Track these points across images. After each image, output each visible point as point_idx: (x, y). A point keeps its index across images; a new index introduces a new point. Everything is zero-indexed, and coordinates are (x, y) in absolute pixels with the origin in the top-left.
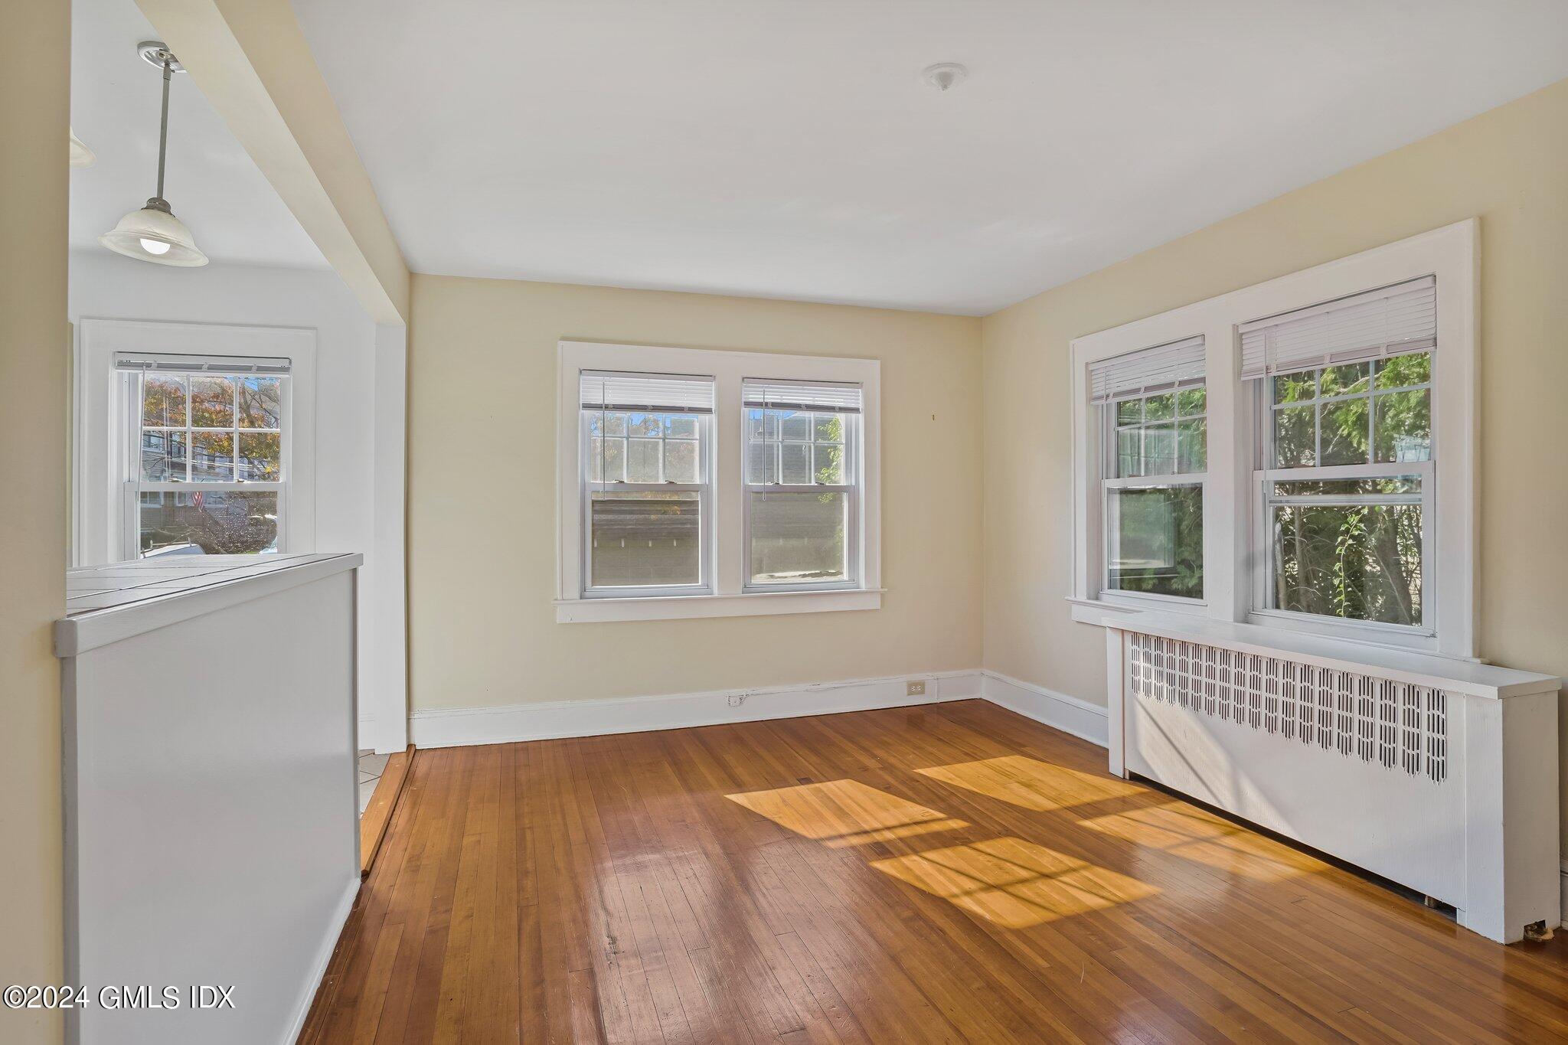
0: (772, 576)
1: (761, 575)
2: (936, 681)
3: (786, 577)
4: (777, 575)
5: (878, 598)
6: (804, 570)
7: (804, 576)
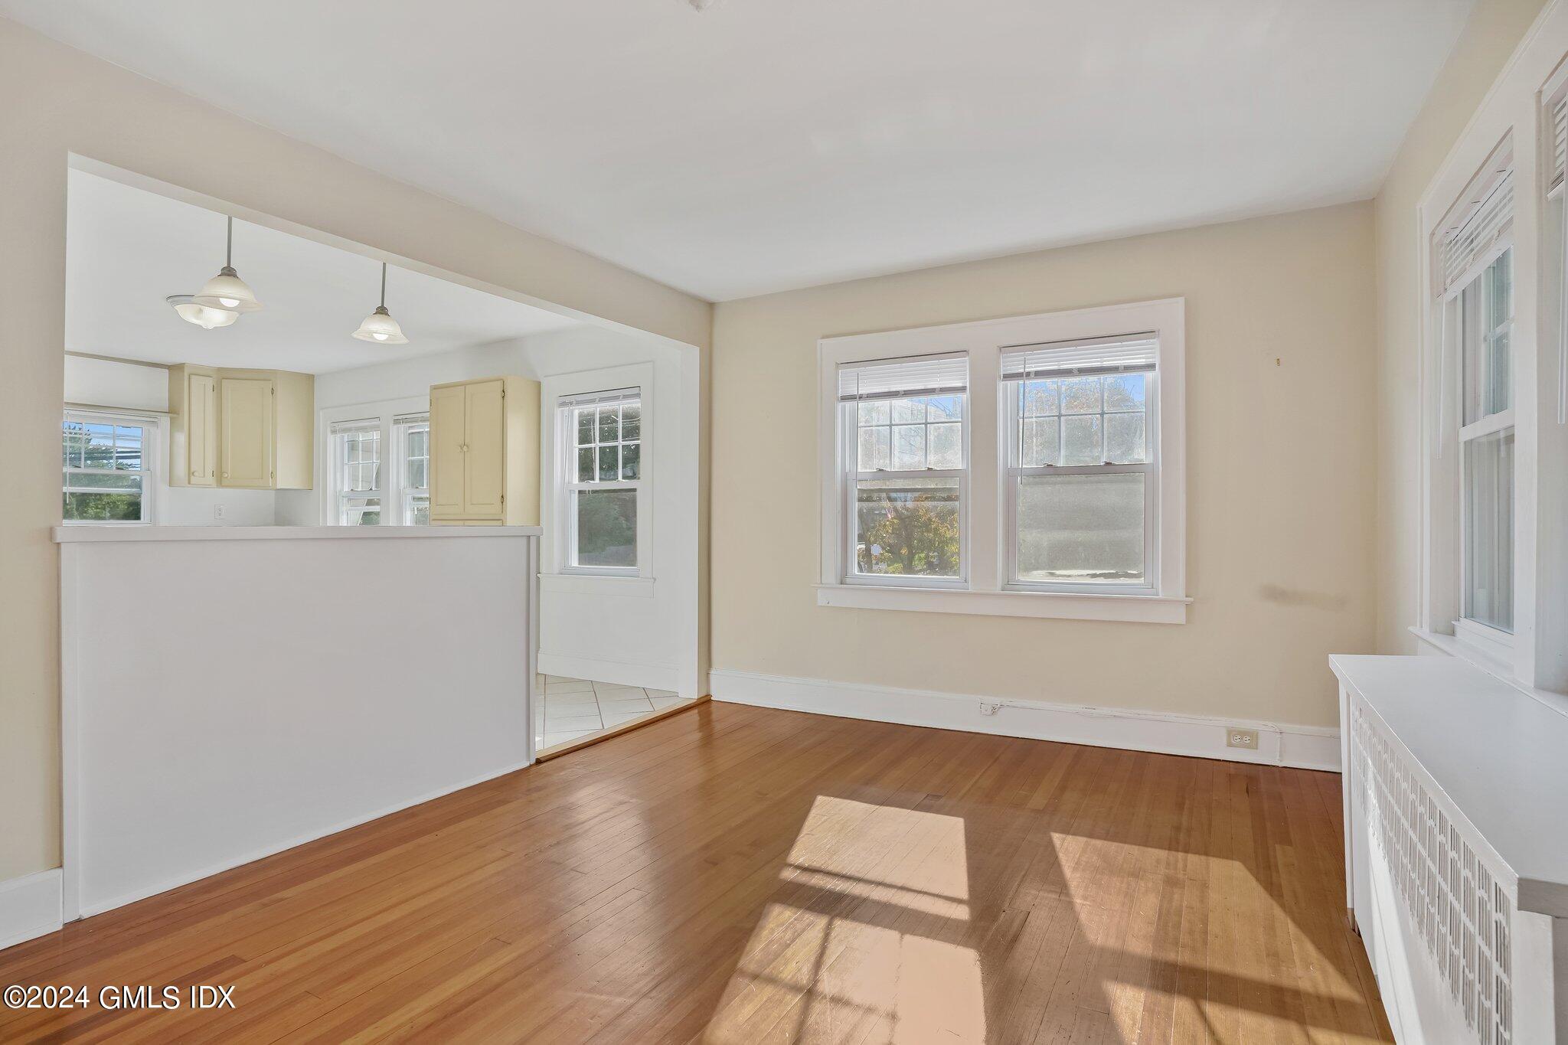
0: (1052, 574)
1: (1039, 572)
2: (1278, 736)
3: (1069, 576)
4: (1058, 572)
5: (1182, 610)
6: (1093, 569)
7: (1094, 576)
